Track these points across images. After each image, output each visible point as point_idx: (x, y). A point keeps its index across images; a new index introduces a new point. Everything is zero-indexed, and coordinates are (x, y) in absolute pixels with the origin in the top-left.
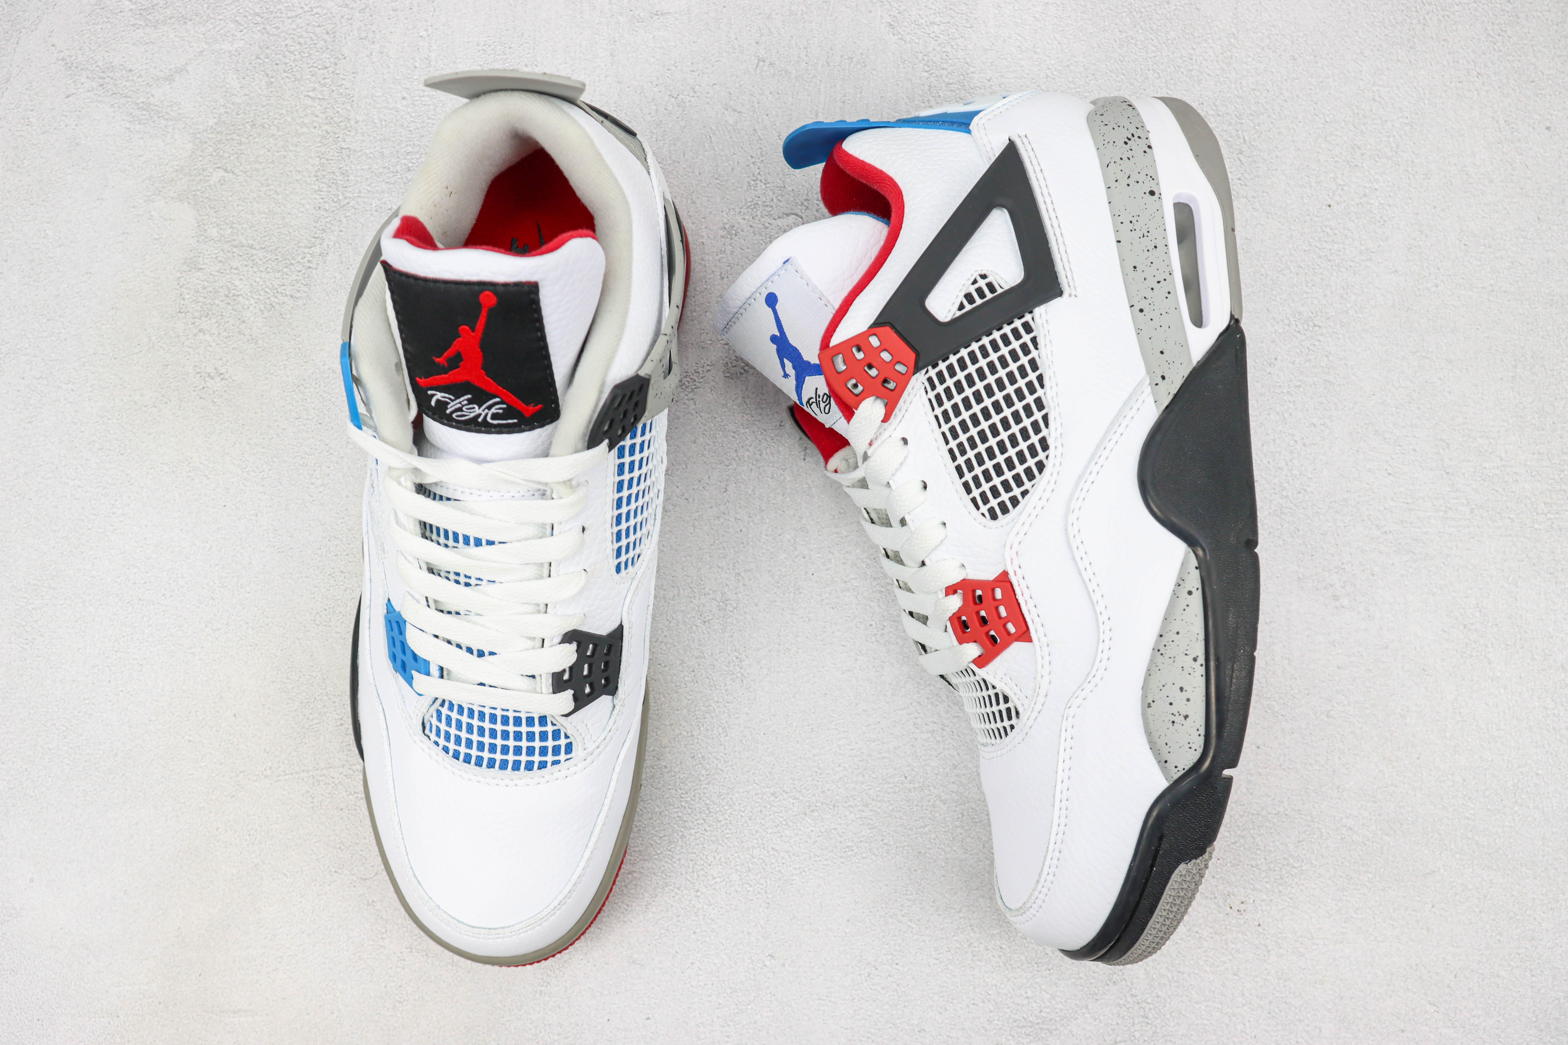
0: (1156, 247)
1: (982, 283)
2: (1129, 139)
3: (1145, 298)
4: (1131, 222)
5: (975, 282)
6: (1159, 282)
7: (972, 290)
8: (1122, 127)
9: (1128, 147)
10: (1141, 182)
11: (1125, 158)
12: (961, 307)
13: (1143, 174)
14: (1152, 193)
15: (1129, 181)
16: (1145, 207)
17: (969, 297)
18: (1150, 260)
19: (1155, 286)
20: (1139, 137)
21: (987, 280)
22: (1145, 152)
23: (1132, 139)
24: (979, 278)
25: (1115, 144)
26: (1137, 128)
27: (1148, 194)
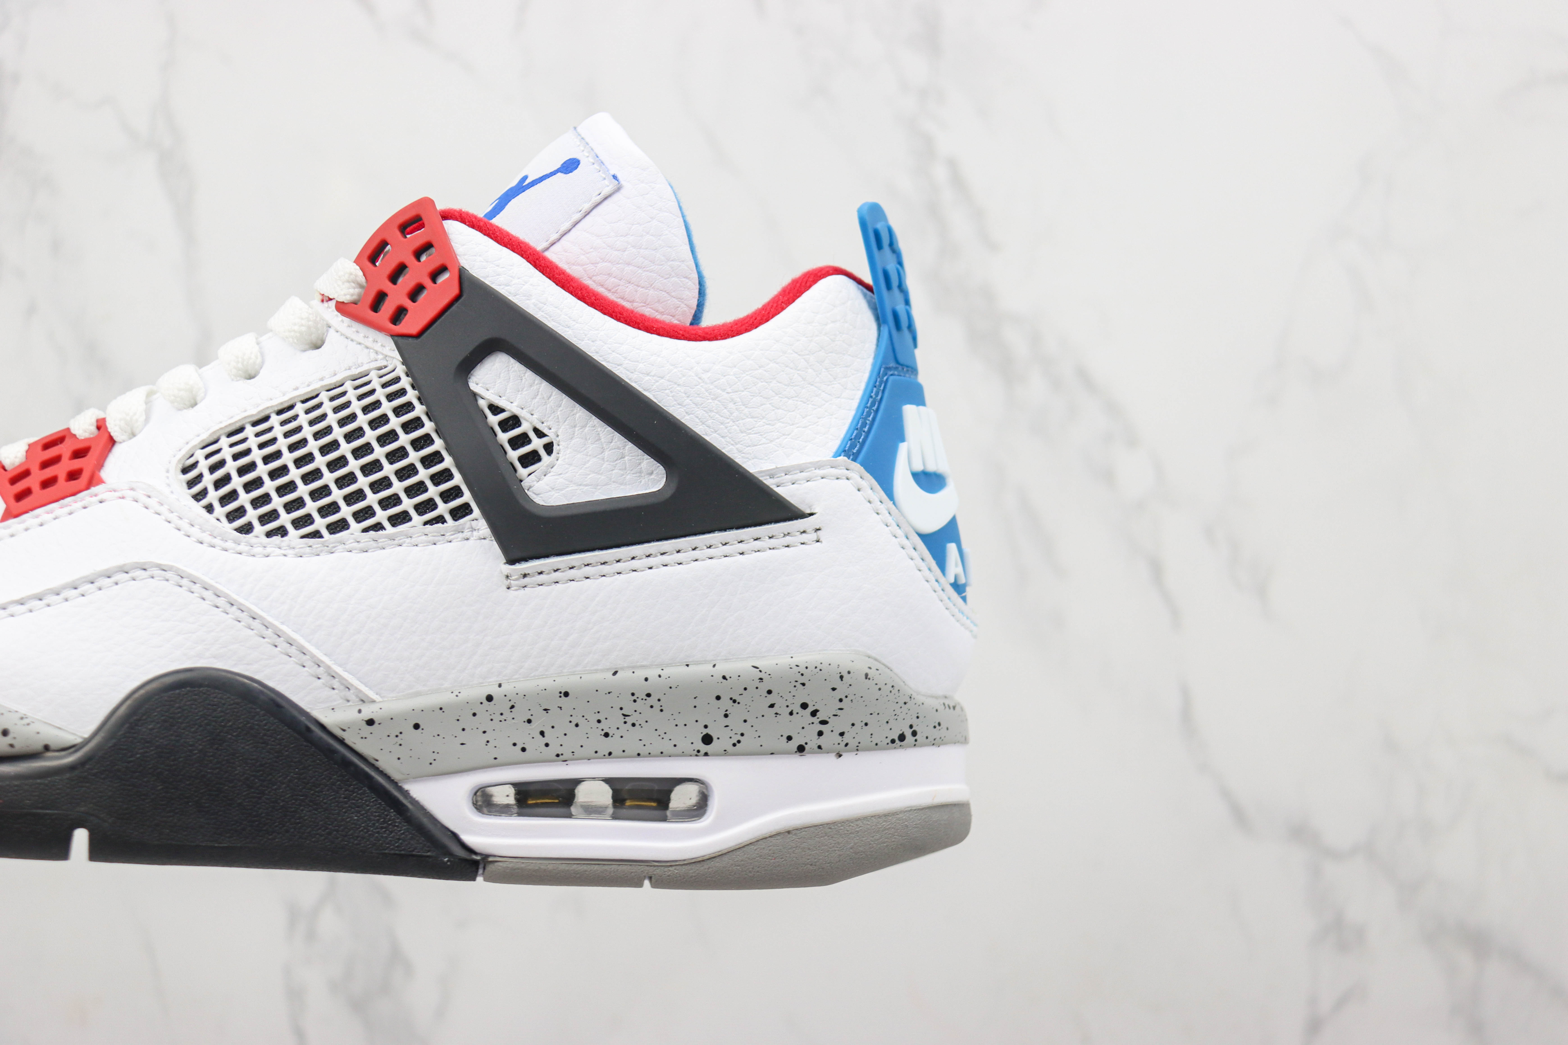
0: (606, 735)
1: (537, 444)
2: (814, 713)
3: (513, 707)
4: (649, 695)
5: (540, 434)
6: (542, 733)
7: (525, 427)
8: (841, 705)
9: (797, 708)
10: (727, 721)
11: (771, 699)
12: (496, 409)
13: (744, 728)
14: (707, 739)
15: (725, 700)
16: (681, 725)
17: (513, 422)
18: (581, 722)
19: (536, 727)
20: (820, 733)
21: (542, 452)
22: (789, 738)
23: (815, 719)
24: (545, 440)
25: (798, 685)
26: (842, 734)
27: (705, 731)
